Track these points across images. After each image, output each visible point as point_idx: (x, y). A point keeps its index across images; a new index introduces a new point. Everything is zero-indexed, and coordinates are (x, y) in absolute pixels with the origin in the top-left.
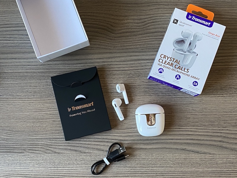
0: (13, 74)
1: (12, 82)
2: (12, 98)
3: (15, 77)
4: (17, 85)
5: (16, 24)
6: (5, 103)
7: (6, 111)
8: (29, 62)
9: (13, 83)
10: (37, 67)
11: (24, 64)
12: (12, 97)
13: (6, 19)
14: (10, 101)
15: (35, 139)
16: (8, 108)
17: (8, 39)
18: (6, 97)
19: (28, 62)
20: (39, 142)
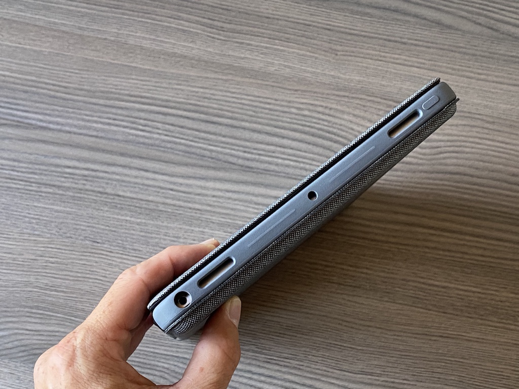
0: (135, 201)
1: (128, 218)
2: (121, 252)
3: (137, 209)
4: (137, 227)
5: (163, 100)
6: (103, 260)
7: (101, 278)
8: (174, 183)
9: (130, 221)
10: (189, 198)
11: (162, 185)
12: (121, 249)
13: (145, 87)
14: (114, 259)
15: (151, 354)
16: (108, 272)
17: (141, 127)
18: (109, 247)
19: (171, 183)
20: (158, 361)
